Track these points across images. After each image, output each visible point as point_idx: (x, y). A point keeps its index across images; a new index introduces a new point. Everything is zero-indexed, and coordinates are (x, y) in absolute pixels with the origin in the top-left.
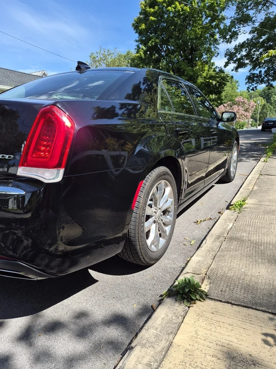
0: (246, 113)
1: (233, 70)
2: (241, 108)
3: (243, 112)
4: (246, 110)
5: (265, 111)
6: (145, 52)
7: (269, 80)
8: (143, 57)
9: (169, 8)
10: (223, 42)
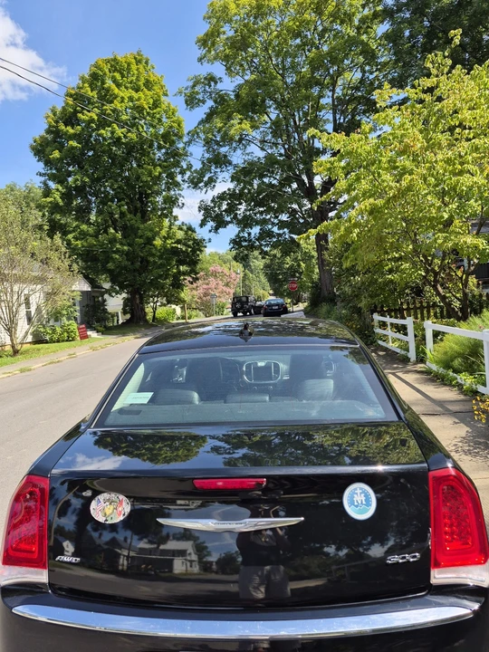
0: (228, 290)
1: (210, 231)
2: (220, 282)
3: (224, 288)
4: (227, 285)
5: (247, 283)
6: (63, 196)
7: (261, 245)
8: (61, 204)
9: (102, 131)
10: (188, 187)
